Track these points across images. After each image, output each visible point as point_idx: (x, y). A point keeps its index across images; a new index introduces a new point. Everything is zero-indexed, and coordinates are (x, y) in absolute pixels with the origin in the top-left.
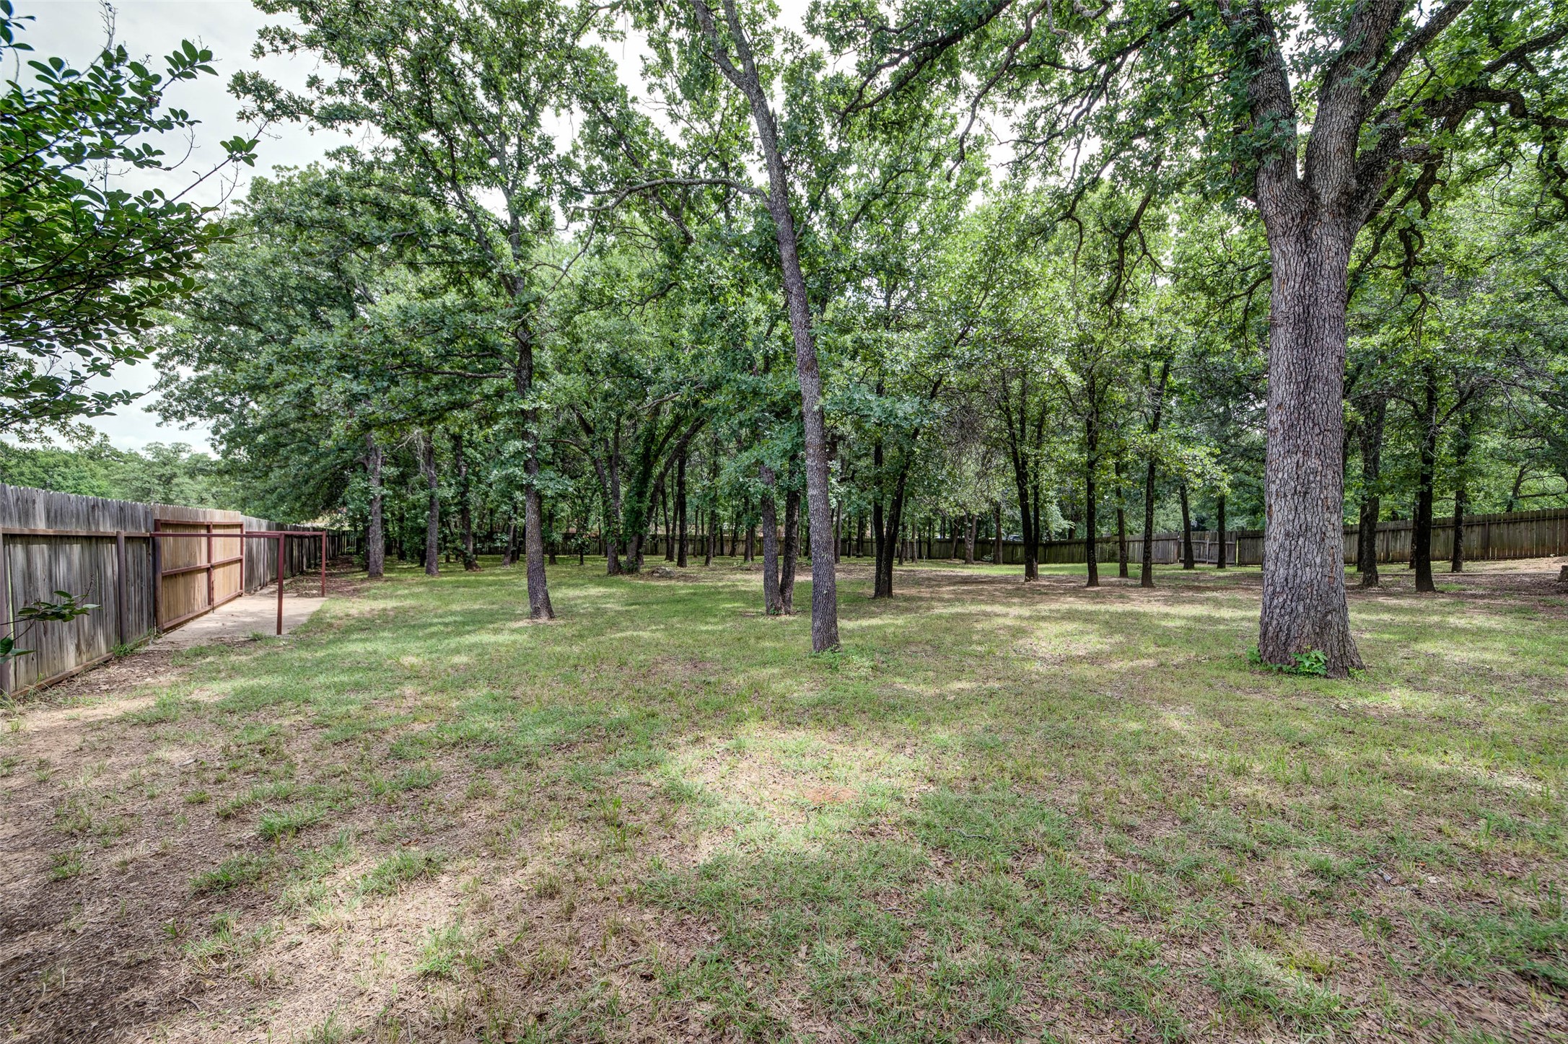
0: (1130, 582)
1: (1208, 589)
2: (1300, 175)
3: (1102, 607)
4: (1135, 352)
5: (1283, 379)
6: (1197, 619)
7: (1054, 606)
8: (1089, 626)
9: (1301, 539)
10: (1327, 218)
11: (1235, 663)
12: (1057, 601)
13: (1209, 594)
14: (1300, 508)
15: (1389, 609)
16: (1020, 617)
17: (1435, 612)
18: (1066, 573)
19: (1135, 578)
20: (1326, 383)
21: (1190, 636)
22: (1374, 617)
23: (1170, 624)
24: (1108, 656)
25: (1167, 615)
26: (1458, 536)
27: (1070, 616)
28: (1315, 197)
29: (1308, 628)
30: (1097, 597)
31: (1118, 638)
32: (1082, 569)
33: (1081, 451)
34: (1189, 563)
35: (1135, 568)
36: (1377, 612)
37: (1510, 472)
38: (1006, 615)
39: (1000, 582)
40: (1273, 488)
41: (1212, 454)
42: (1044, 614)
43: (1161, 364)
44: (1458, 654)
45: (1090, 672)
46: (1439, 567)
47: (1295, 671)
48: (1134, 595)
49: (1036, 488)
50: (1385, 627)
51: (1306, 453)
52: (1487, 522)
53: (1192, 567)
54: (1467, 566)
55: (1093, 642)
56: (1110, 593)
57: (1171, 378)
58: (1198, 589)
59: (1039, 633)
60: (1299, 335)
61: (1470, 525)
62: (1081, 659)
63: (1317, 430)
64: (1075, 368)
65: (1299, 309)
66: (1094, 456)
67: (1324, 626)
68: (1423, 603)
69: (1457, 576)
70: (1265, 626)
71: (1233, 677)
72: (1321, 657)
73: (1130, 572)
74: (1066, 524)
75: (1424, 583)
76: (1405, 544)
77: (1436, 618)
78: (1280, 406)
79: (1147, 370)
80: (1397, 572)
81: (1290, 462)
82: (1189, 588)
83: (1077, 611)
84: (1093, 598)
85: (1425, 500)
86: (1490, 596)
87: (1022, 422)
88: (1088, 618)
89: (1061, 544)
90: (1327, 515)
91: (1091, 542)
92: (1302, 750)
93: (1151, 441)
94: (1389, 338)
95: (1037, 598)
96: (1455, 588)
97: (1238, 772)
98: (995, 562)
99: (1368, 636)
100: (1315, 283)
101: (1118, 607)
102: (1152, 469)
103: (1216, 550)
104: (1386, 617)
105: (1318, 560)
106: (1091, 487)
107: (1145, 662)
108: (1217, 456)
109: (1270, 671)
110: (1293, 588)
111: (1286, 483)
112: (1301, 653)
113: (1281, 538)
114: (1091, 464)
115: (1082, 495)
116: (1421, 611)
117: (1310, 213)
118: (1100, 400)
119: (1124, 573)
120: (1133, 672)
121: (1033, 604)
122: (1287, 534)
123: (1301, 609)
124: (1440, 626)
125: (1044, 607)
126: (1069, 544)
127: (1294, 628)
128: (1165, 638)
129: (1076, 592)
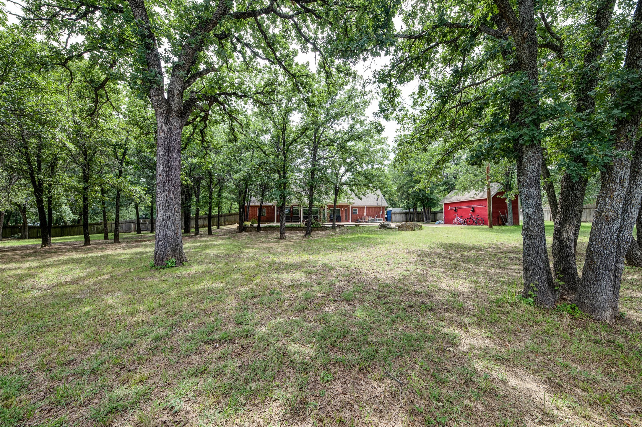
0: (110, 241)
1: (145, 241)
2: (166, 96)
3: (89, 255)
4: (108, 142)
5: (161, 166)
6: (135, 254)
7: (57, 258)
8: (78, 265)
9: (168, 222)
10: (174, 115)
11: (145, 269)
12: (62, 255)
13: (144, 243)
14: (167, 211)
15: (200, 241)
16: (30, 268)
17: (211, 241)
18: (73, 240)
19: (111, 239)
20: (175, 170)
21: (130, 261)
22: (195, 244)
23: (122, 257)
24: (84, 278)
25: (122, 254)
26: (219, 219)
27: (67, 262)
28: (170, 107)
29: (170, 251)
30: (90, 250)
31: (93, 268)
32: (81, 238)
33: (79, 182)
34: (139, 232)
35: (111, 235)
36: (197, 243)
37: (230, 203)
38: (19, 268)
39: (21, 249)
40: (158, 203)
41: (144, 190)
42: (49, 263)
43: (122, 151)
44: (212, 252)
45: (70, 289)
46: (214, 228)
47: (166, 267)
48: (110, 247)
49: (50, 198)
50: (197, 247)
51: (169, 193)
52: (225, 215)
53: (140, 233)
54: (221, 227)
55: (78, 272)
56: (96, 248)
57: (127, 157)
58: (140, 241)
59: (41, 275)
60: (166, 152)
61: (221, 216)
62: (66, 283)
63: (172, 185)
64: (72, 141)
65: (166, 143)
66: (86, 185)
67: (175, 250)
68: (209, 239)
69: (218, 230)
70: (156, 253)
71: (143, 274)
72: (174, 260)
73: (109, 237)
74: (74, 217)
75: (210, 233)
76: (206, 222)
77: (211, 243)
78: (160, 175)
79: (115, 152)
80: (203, 230)
81: (164, 195)
82: (136, 241)
83: (72, 259)
84: (85, 251)
85: (210, 210)
86: (224, 235)
87: (39, 162)
88: (78, 261)
89: (72, 226)
90: (176, 213)
91: (86, 225)
92: (161, 296)
93: (117, 181)
94: (199, 161)
95: (48, 255)
96: (217, 234)
97: (134, 313)
98: (22, 238)
99: (192, 251)
100: (171, 136)
101: (99, 254)
102: (118, 194)
103: (150, 226)
104: (199, 244)
105: (173, 228)
106: (85, 199)
107: (104, 277)
108: (146, 191)
109: (157, 269)
110: (166, 239)
111: (163, 202)
112: (168, 261)
113: (161, 221)
114: (85, 189)
115: (81, 203)
116: (208, 241)
117: (169, 111)
118: (91, 160)
119: (106, 238)
120: (96, 283)
121: (43, 259)
122: (163, 220)
123: (168, 245)
124: (211, 245)
125: (50, 260)
126: (78, 226)
127: (166, 252)
128: (119, 264)
129: (76, 249)
